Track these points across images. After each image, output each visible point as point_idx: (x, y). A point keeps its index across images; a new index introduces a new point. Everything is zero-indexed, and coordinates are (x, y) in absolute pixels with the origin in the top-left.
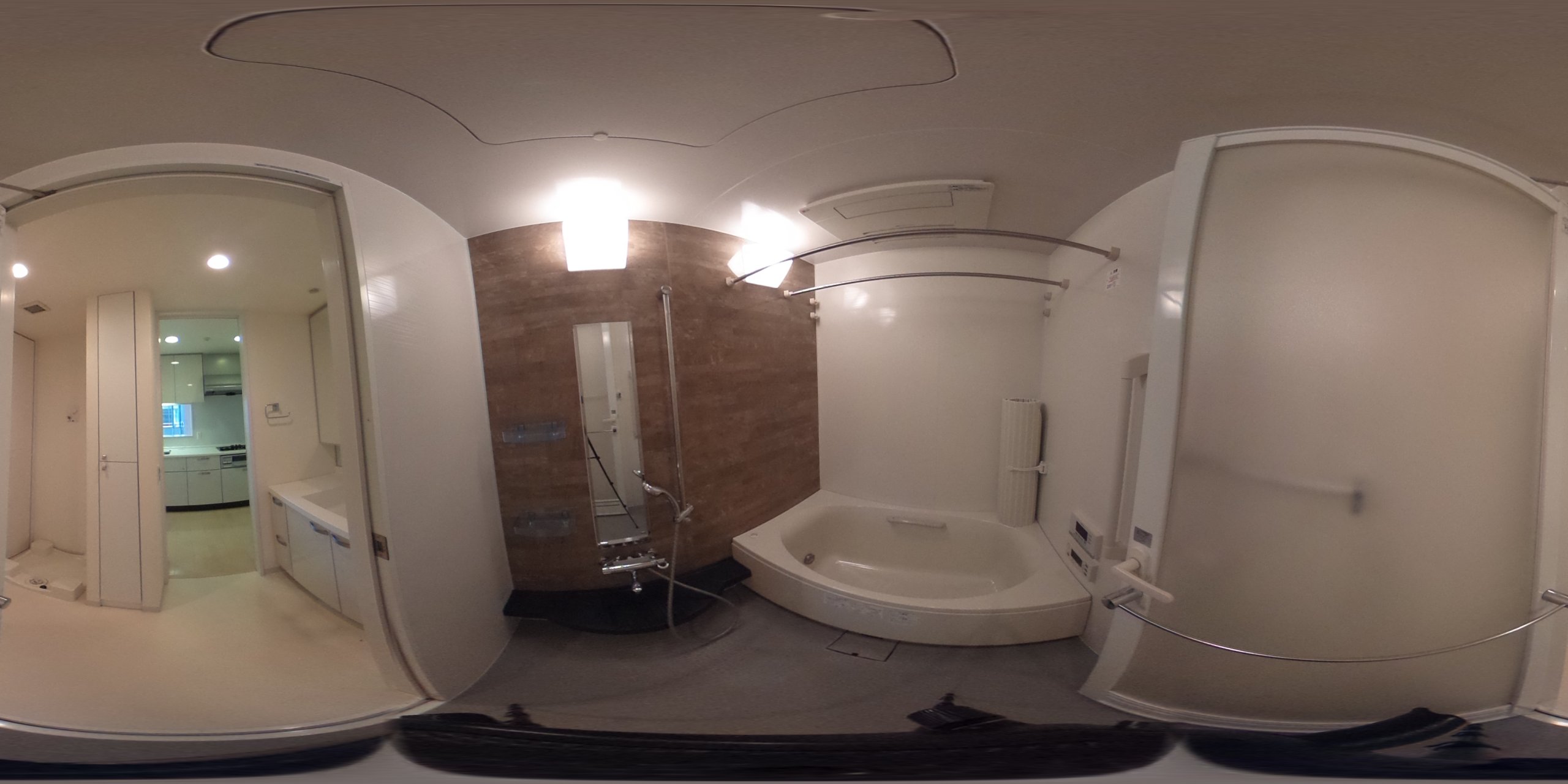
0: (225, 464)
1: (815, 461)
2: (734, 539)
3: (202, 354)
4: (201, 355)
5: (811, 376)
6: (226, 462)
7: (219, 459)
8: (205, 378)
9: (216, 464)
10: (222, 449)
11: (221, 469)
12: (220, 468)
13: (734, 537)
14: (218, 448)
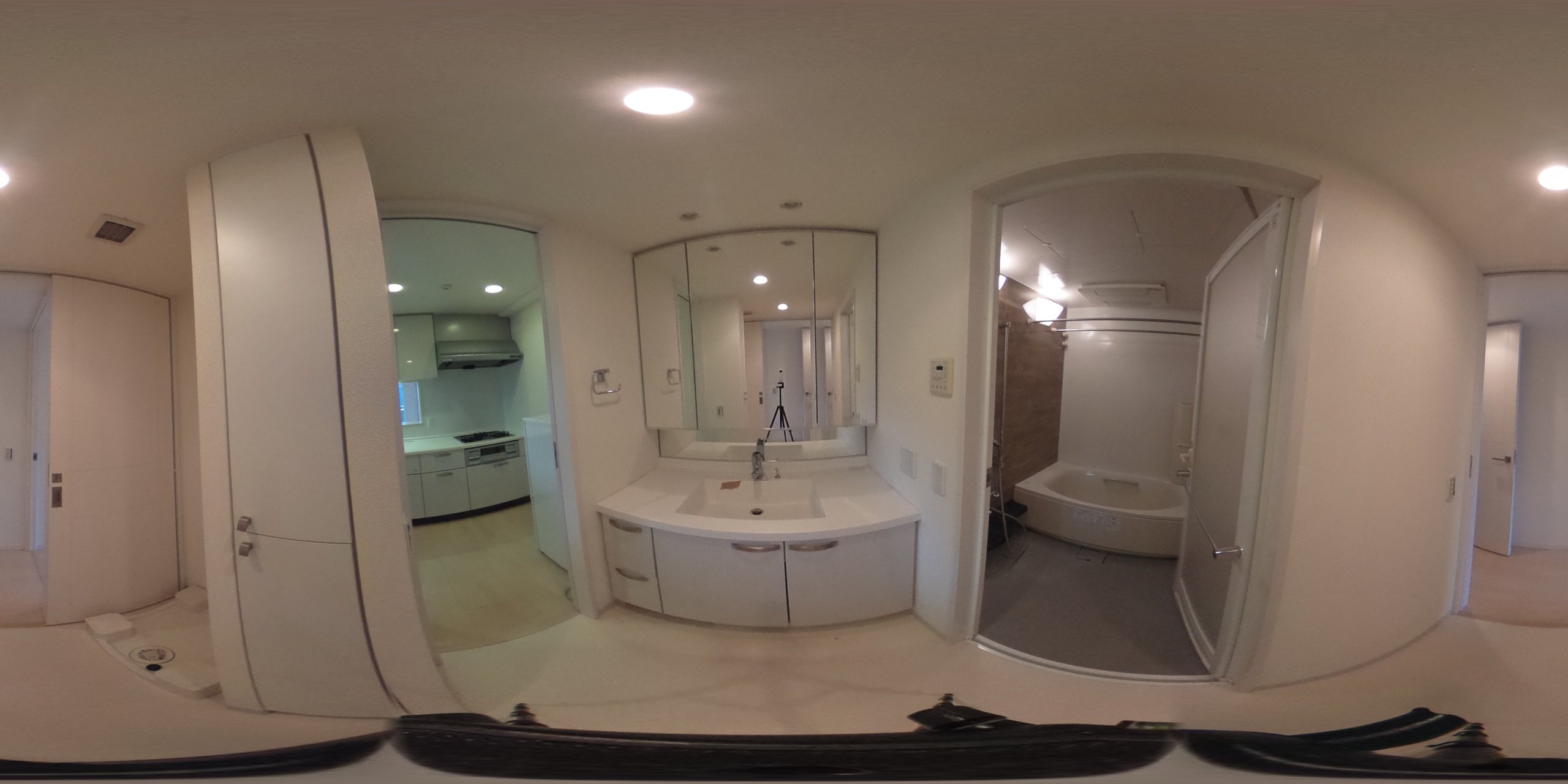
0: (472, 460)
1: (1056, 440)
2: (1016, 485)
3: (432, 314)
4: (431, 316)
5: (1058, 383)
6: (472, 458)
7: (463, 453)
8: (438, 345)
9: (461, 459)
10: (464, 439)
11: (467, 466)
12: (464, 465)
13: (1016, 483)
14: (457, 438)
